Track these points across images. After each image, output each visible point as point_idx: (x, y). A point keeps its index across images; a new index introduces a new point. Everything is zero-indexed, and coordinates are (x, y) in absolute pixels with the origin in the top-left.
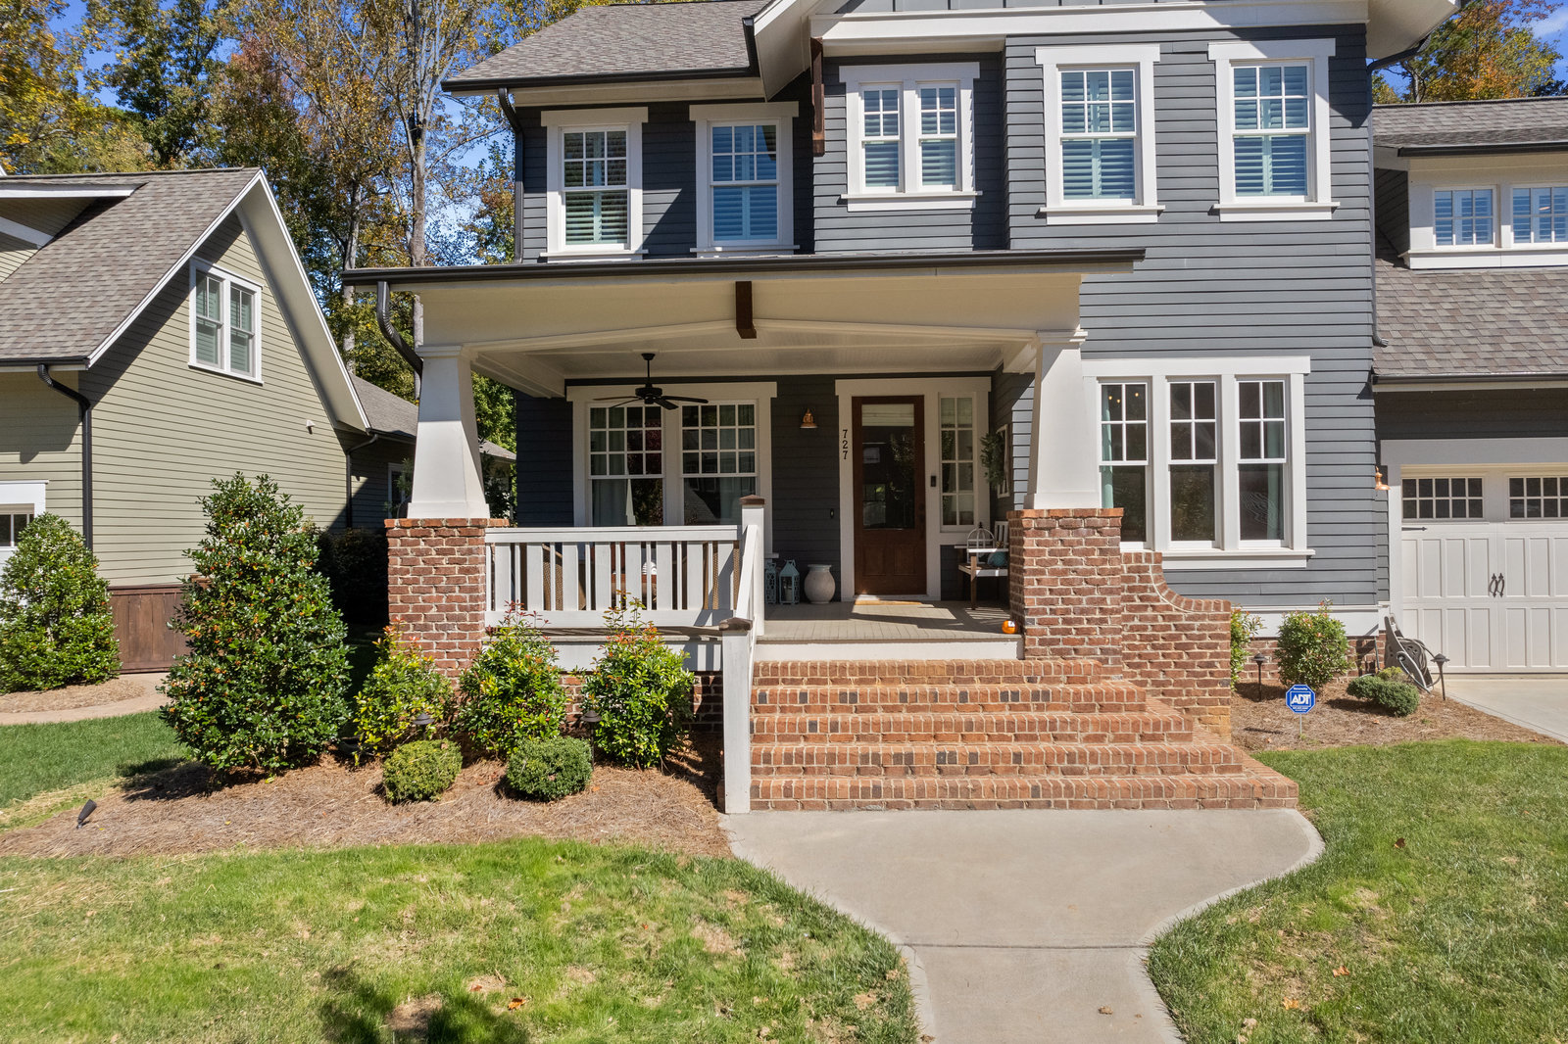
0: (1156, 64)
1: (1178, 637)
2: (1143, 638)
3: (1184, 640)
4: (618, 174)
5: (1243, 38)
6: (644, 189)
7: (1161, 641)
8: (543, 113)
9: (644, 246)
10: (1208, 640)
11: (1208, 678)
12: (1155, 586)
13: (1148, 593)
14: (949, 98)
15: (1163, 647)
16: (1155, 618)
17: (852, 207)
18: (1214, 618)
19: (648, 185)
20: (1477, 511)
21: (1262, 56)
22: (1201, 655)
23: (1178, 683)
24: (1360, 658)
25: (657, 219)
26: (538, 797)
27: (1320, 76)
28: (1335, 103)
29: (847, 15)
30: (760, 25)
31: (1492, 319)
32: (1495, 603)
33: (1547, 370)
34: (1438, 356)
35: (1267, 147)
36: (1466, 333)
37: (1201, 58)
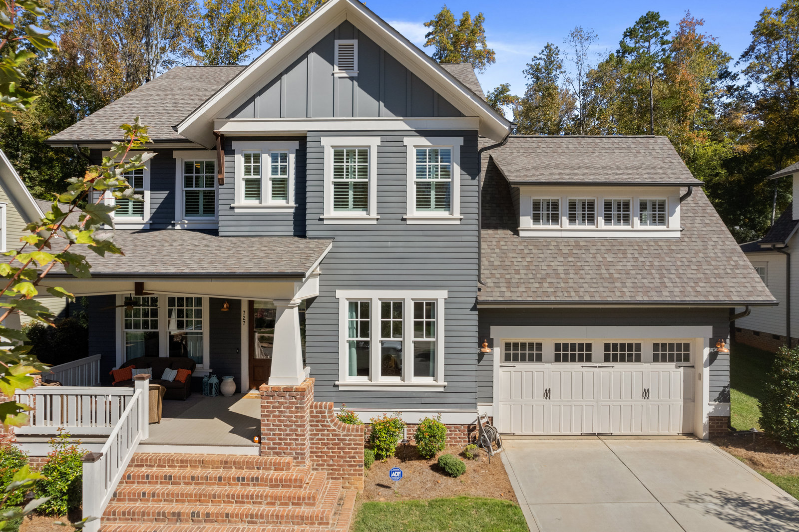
0: (378, 146)
1: (339, 444)
2: (323, 444)
3: (342, 445)
4: (139, 182)
5: (422, 135)
6: (151, 191)
7: (331, 446)
8: (103, 152)
9: (151, 219)
10: (353, 446)
11: (353, 463)
12: (328, 420)
13: (325, 423)
14: (284, 158)
15: (332, 448)
16: (328, 435)
17: (236, 211)
18: (356, 436)
19: (152, 189)
20: (539, 359)
21: (430, 144)
22: (350, 453)
23: (338, 465)
25: (157, 206)
27: (456, 154)
28: (463, 168)
29: (231, 119)
30: (181, 129)
31: (545, 268)
32: (546, 402)
33: (558, 299)
34: (512, 289)
35: (433, 187)
36: (531, 276)
37: (400, 144)
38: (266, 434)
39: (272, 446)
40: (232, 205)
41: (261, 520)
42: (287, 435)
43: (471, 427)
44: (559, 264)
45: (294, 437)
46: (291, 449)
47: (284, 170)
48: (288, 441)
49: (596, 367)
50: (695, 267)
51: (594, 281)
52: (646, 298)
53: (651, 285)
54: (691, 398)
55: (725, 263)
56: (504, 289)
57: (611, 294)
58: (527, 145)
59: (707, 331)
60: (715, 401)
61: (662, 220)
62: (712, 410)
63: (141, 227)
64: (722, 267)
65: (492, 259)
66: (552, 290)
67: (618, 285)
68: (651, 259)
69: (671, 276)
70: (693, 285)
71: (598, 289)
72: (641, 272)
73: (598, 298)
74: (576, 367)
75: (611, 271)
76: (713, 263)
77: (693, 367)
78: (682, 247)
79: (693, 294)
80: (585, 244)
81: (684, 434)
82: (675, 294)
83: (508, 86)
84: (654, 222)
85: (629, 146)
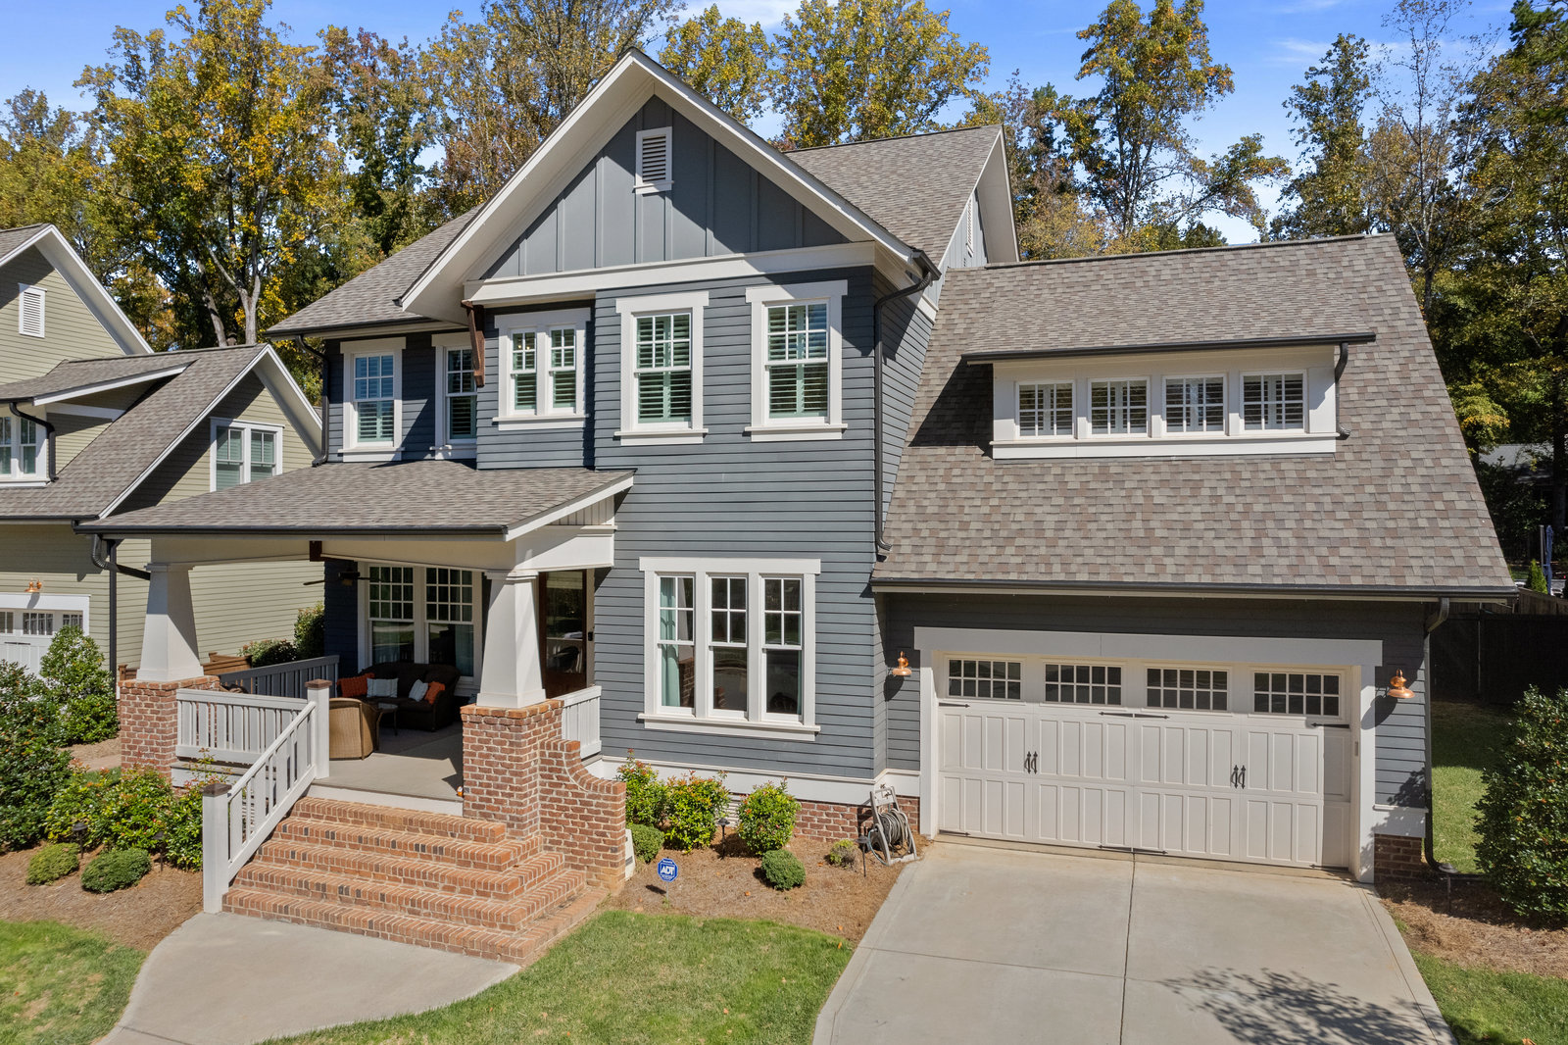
0: (705, 308)
1: (582, 810)
2: (560, 808)
3: (586, 813)
4: (388, 389)
5: (776, 283)
6: (403, 399)
7: (571, 812)
8: (342, 344)
9: (402, 446)
10: (602, 815)
11: (602, 844)
12: (567, 769)
13: (562, 774)
14: (570, 337)
15: (571, 816)
16: (566, 794)
17: (501, 427)
18: (606, 798)
19: (405, 397)
20: (1015, 693)
21: (791, 298)
22: (598, 826)
23: (581, 846)
24: (860, 824)
25: (412, 423)
27: (835, 312)
28: (847, 335)
29: (487, 281)
30: (407, 303)
31: (1021, 518)
32: (1029, 778)
33: (1025, 577)
34: (943, 558)
35: (800, 373)
36: (987, 533)
38: (470, 783)
39: (478, 802)
40: (495, 419)
41: (425, 911)
42: (498, 787)
43: (864, 810)
44: (1052, 510)
45: (508, 791)
46: (504, 810)
47: (570, 357)
48: (500, 797)
49: (1131, 715)
50: (1346, 515)
51: (1111, 543)
52: (1207, 579)
53: (1228, 553)
54: (1340, 793)
55: (1422, 506)
56: (928, 558)
57: (1134, 569)
58: (1075, 278)
59: (1372, 651)
60: (1390, 801)
61: (1295, 416)
62: (1382, 822)
63: (389, 458)
64: (1411, 515)
66: (1019, 560)
67: (1157, 551)
68: (1249, 500)
69: (1282, 534)
70: (1324, 551)
71: (1111, 560)
72: (1216, 526)
73: (1103, 578)
74: (1089, 712)
75: (1152, 524)
76: (1391, 506)
77: (1347, 726)
78: (1331, 473)
79: (1316, 571)
80: (1119, 470)
81: (1325, 868)
82: (1276, 570)
83: (1258, 138)
84: (1278, 424)
85: (1295, 264)
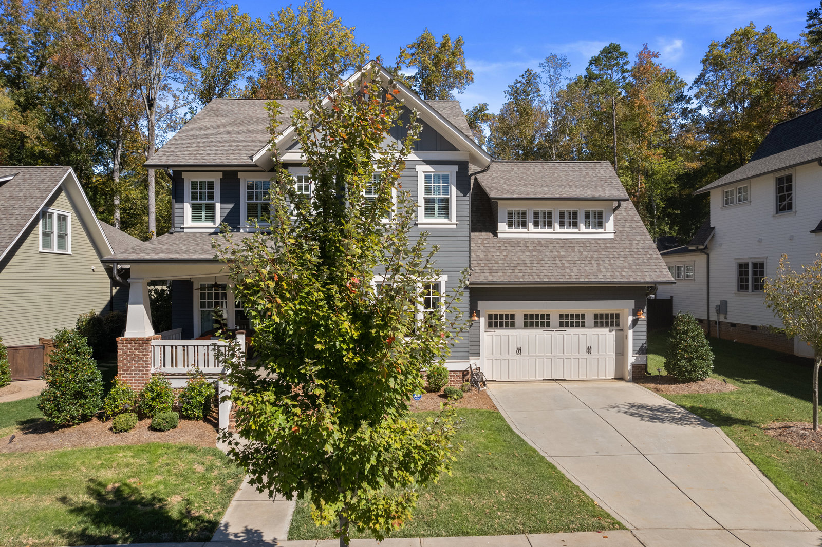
4: (211, 196)
5: (427, 164)
6: (221, 203)
8: (183, 173)
9: (220, 224)
20: (513, 325)
21: (434, 171)
24: (463, 378)
25: (226, 214)
26: (161, 430)
27: (453, 178)
28: (458, 188)
29: (289, 151)
30: (255, 159)
31: (517, 259)
32: (518, 357)
33: (526, 280)
34: (493, 274)
35: (437, 201)
36: (506, 265)
37: (413, 170)
43: (465, 373)
44: (527, 256)
49: (553, 331)
50: (623, 259)
51: (551, 268)
52: (587, 280)
53: (591, 271)
55: (644, 256)
56: (488, 274)
57: (563, 277)
58: (503, 168)
59: (631, 304)
60: (636, 354)
61: (601, 225)
62: (634, 361)
63: (213, 230)
64: (641, 259)
65: (478, 254)
66: (521, 274)
67: (568, 271)
68: (592, 253)
69: (605, 265)
70: (620, 271)
71: (553, 274)
72: (584, 262)
73: (553, 280)
74: (538, 332)
75: (563, 262)
76: (635, 256)
77: (622, 330)
78: (614, 245)
79: (619, 277)
80: (545, 243)
81: (615, 379)
82: (607, 277)
83: (486, 105)
84: (595, 227)
85: (581, 170)
